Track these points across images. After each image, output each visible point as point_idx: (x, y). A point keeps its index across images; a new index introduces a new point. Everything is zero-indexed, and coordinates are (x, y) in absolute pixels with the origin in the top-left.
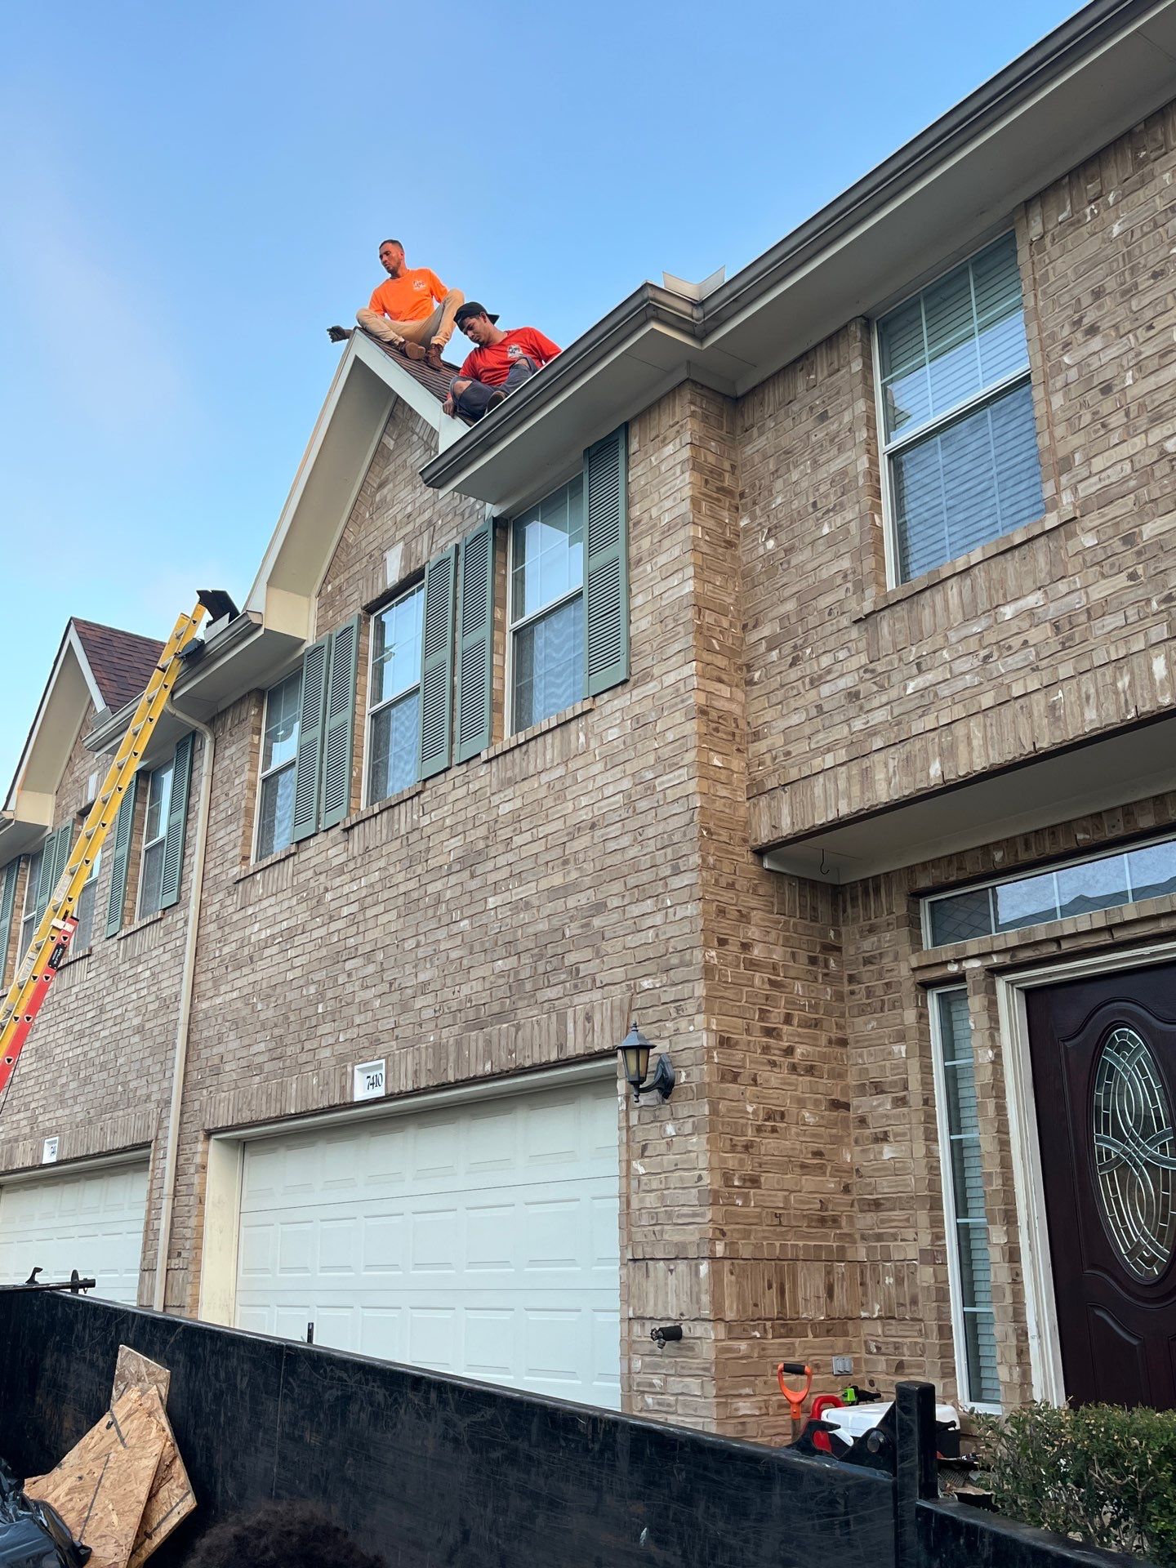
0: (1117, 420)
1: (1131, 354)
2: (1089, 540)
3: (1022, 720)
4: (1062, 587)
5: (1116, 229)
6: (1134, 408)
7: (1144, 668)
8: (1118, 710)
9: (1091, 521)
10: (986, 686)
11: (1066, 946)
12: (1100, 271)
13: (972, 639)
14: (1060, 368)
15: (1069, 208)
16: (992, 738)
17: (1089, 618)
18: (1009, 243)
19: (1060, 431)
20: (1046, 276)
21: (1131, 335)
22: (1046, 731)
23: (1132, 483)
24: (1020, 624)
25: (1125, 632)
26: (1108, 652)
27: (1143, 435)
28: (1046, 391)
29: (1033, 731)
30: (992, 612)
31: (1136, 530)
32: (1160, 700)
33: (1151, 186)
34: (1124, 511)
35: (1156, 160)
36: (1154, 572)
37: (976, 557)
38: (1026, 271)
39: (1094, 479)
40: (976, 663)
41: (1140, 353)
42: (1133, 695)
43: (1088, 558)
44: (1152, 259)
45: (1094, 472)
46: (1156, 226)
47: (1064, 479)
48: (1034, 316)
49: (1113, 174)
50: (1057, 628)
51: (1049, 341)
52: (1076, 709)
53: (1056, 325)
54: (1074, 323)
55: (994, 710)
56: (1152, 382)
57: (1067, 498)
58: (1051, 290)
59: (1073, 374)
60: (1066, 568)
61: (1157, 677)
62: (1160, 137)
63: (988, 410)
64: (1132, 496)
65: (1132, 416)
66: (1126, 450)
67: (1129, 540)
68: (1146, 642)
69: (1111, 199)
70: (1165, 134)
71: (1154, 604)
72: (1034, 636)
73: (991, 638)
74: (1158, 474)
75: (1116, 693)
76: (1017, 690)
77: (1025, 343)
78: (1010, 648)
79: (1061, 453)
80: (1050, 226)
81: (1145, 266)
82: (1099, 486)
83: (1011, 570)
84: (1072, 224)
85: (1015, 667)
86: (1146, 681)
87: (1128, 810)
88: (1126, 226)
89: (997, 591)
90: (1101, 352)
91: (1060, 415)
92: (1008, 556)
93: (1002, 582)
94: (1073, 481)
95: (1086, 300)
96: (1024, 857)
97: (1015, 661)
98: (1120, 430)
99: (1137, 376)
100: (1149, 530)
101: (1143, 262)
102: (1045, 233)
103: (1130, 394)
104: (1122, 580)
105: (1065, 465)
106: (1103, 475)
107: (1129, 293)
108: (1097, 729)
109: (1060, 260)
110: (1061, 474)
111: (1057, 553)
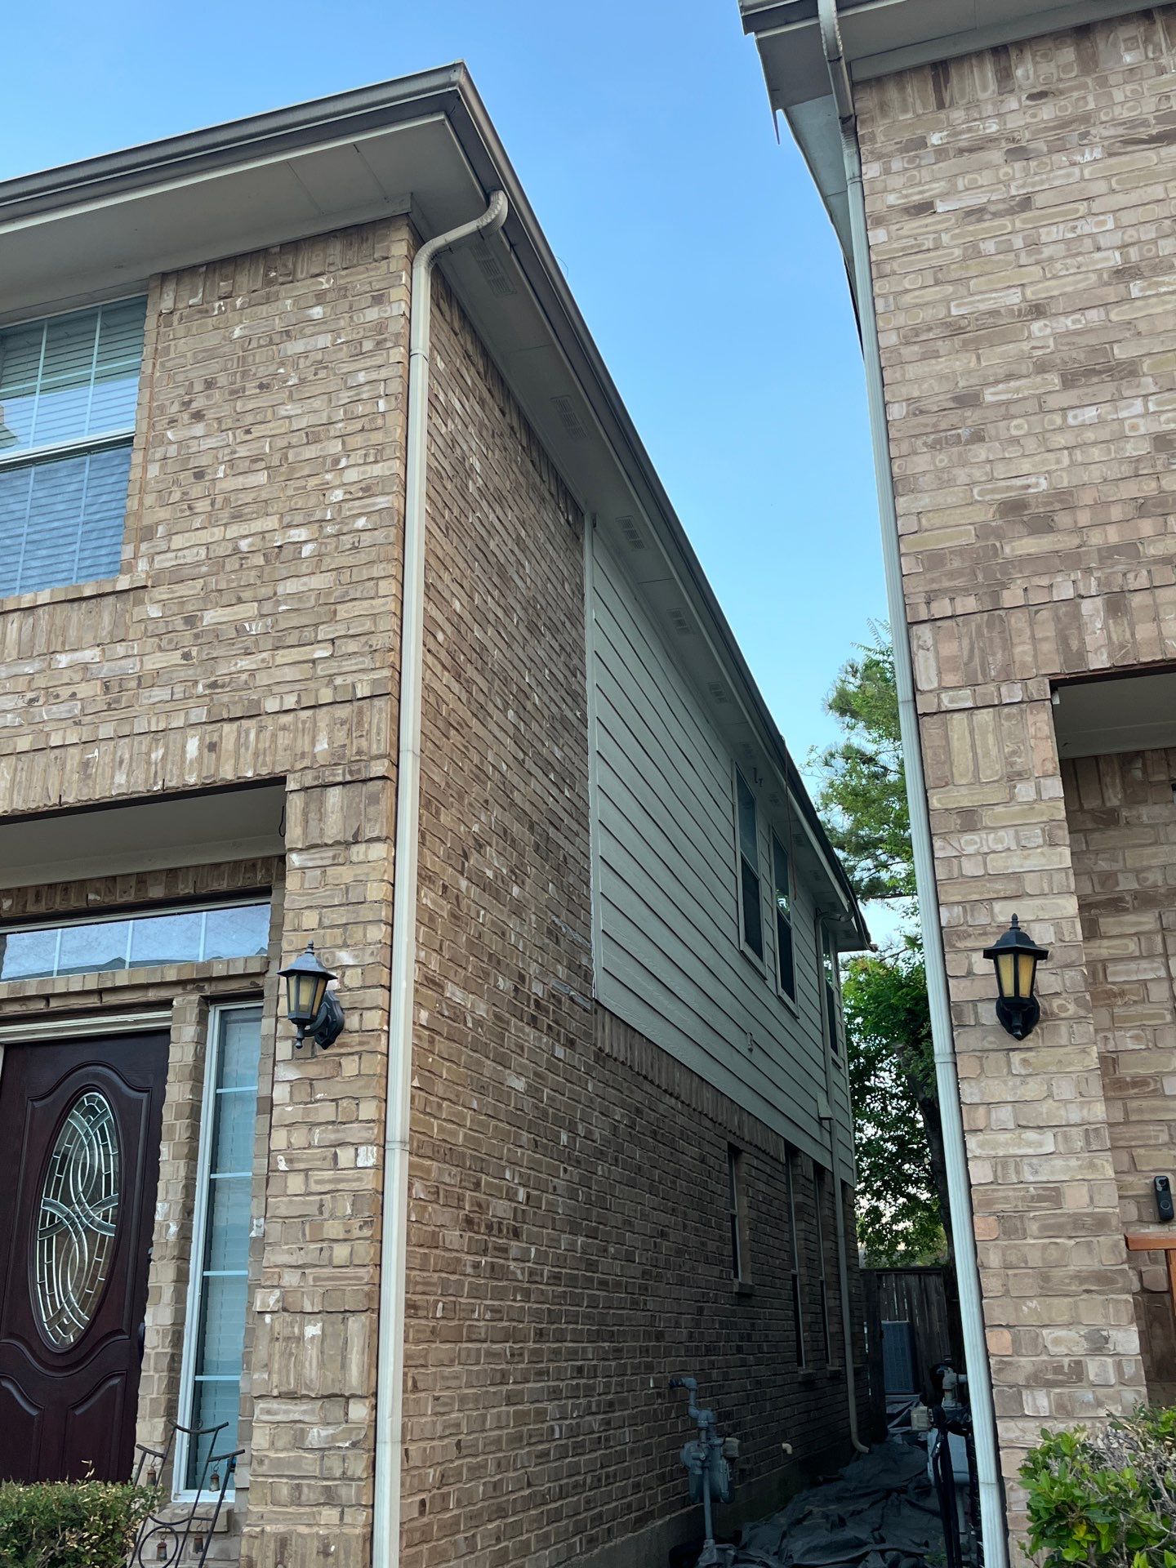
0: (202, 506)
1: (227, 450)
2: (154, 612)
3: (54, 771)
4: (120, 650)
5: (237, 333)
6: (219, 500)
7: (179, 746)
8: (146, 780)
9: (160, 594)
10: (25, 730)
11: (55, 1004)
12: (215, 366)
13: (21, 678)
14: (162, 441)
15: (200, 295)
16: (20, 782)
17: (139, 685)
18: (141, 304)
19: (149, 500)
20: (167, 350)
21: (230, 433)
22: (75, 786)
23: (204, 569)
24: (73, 675)
25: (168, 707)
26: (149, 723)
27: (222, 528)
28: (144, 457)
29: (61, 783)
30: (48, 657)
31: (199, 613)
32: (186, 778)
33: (274, 305)
34: (192, 593)
35: (282, 284)
36: (205, 657)
37: (44, 597)
38: (150, 338)
39: (171, 555)
40: (21, 704)
41: (234, 452)
42: (164, 768)
43: (150, 628)
44: (262, 371)
45: (173, 547)
46: (271, 343)
47: (144, 547)
48: (149, 383)
49: (246, 280)
50: (107, 688)
51: (158, 412)
52: (108, 770)
53: (168, 399)
54: (184, 404)
55: (28, 755)
56: (240, 481)
57: (142, 565)
58: (168, 365)
59: (172, 450)
60: (127, 630)
61: (188, 756)
62: (290, 266)
63: (88, 458)
64: (201, 580)
65: (216, 507)
66: (204, 536)
67: (190, 621)
68: (186, 719)
69: (239, 302)
70: (295, 264)
71: (200, 687)
72: (84, 690)
73: (41, 682)
74: (228, 568)
75: (149, 763)
76: (55, 740)
77: (135, 407)
78: (57, 696)
79: (146, 521)
80: (181, 305)
81: (255, 374)
82: (174, 563)
83: (75, 619)
84: (200, 312)
85: (57, 716)
86: (178, 758)
87: (142, 879)
88: (246, 332)
89: (57, 637)
90: (203, 440)
91: (153, 485)
92: (76, 605)
93: (64, 629)
94: (151, 551)
95: (198, 387)
96: (32, 909)
97: (60, 710)
98: (203, 517)
99: (228, 471)
100: (210, 617)
101: (254, 370)
102: (175, 310)
103: (220, 486)
104: (176, 657)
105: (147, 534)
106: (180, 554)
107: (236, 393)
108: (124, 794)
109: (183, 340)
110: (142, 541)
111: (123, 615)
